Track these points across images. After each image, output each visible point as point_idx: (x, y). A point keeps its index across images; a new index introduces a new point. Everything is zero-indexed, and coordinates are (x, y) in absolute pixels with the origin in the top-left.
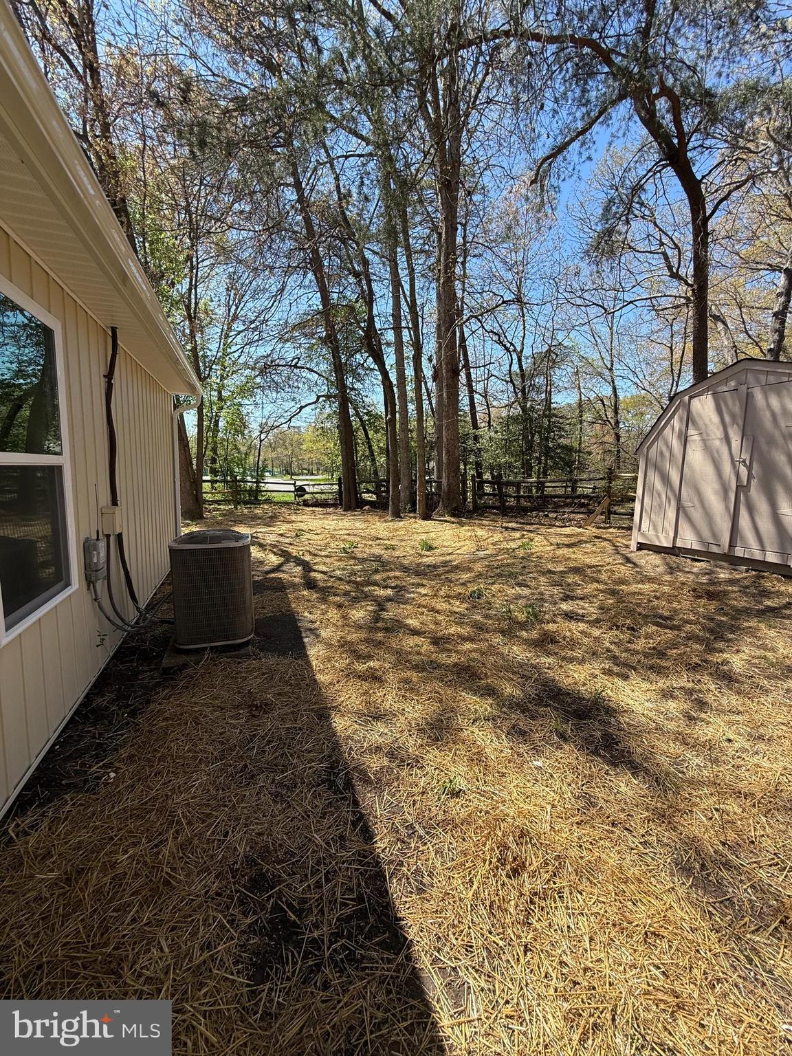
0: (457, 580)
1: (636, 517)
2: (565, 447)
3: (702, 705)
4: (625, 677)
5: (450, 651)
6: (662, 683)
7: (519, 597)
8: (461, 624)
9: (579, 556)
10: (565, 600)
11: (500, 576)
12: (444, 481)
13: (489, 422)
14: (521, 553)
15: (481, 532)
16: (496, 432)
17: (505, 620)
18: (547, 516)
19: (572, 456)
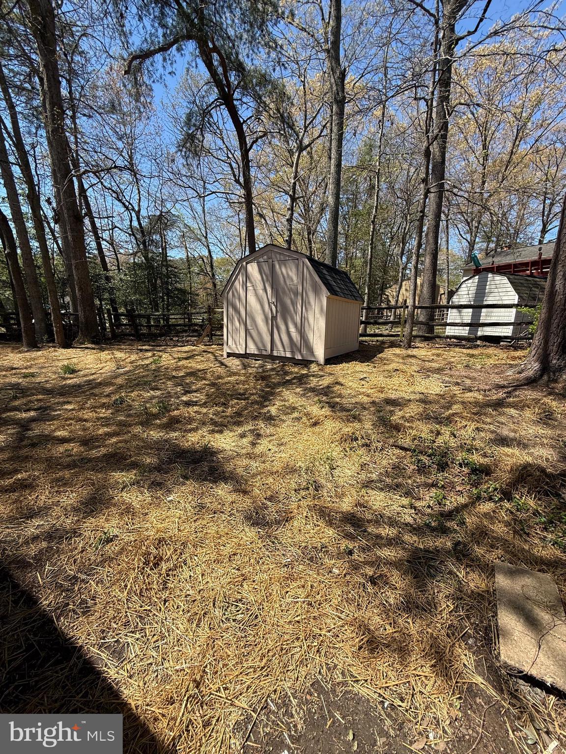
0: (101, 394)
1: (225, 337)
2: (180, 290)
3: (259, 436)
4: (221, 432)
5: (99, 447)
6: (240, 430)
7: (153, 397)
8: (107, 425)
9: (193, 364)
10: (185, 394)
11: (138, 385)
12: (80, 313)
13: (118, 266)
14: (153, 367)
15: (119, 355)
16: (126, 275)
17: (143, 415)
18: (171, 339)
19: (186, 296)
